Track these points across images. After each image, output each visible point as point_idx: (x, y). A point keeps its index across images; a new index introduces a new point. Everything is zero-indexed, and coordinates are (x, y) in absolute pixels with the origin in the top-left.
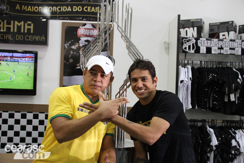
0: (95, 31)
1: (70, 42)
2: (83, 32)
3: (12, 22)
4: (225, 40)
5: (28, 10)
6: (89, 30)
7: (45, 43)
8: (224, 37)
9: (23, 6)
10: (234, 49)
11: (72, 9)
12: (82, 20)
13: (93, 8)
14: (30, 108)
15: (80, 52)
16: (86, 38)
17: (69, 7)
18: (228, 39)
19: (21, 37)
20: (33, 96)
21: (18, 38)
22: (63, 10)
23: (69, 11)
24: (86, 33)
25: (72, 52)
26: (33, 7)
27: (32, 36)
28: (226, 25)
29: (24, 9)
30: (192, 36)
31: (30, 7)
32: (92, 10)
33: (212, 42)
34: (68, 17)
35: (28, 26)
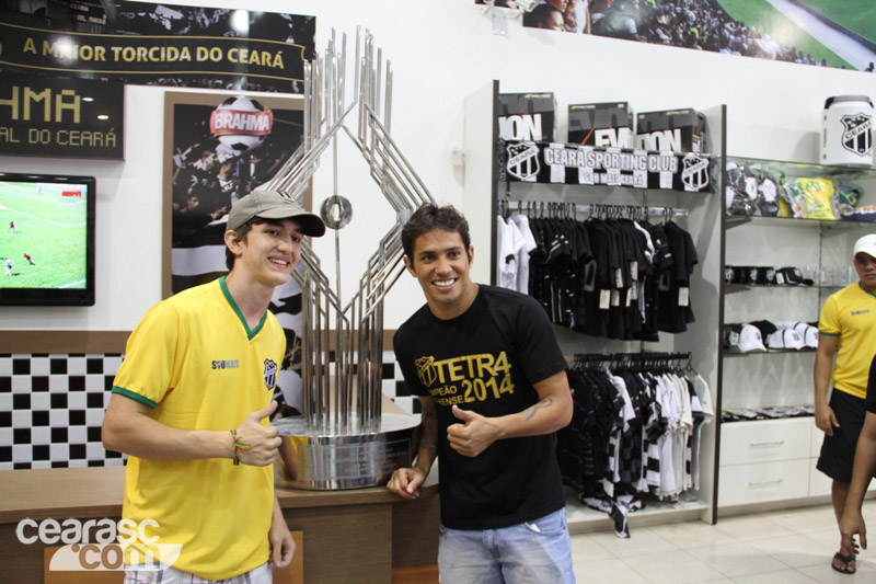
0: (260, 118)
1: (189, 150)
2: (226, 121)
3: (16, 90)
4: (608, 149)
6: (244, 116)
7: (116, 153)
8: (606, 142)
9: (46, 43)
10: (631, 173)
11: (193, 54)
12: (223, 87)
13: (255, 53)
14: (78, 342)
15: (218, 180)
16: (236, 140)
17: (185, 49)
18: (616, 146)
19: (45, 134)
20: (84, 308)
21: (34, 138)
22: (166, 58)
23: (185, 60)
24: (235, 124)
25: (195, 179)
26: (76, 47)
27: (77, 132)
28: (611, 111)
29: (50, 52)
30: (528, 138)
31: (67, 46)
32: (252, 60)
33: (580, 154)
34: (182, 76)
35: (63, 105)
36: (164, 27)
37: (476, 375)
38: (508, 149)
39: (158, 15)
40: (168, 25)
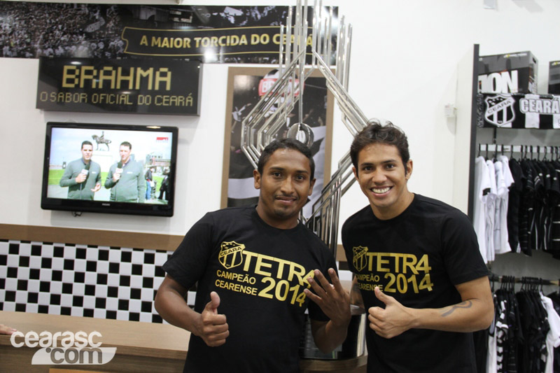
1: (243, 108)
2: (270, 86)
3: (132, 70)
5: (163, 46)
7: (192, 110)
9: (154, 38)
11: (249, 39)
12: (269, 62)
14: (162, 242)
17: (244, 37)
19: (148, 98)
20: (168, 218)
21: (141, 102)
22: (230, 43)
23: (243, 44)
26: (172, 39)
27: (168, 96)
29: (156, 43)
31: (166, 39)
34: (240, 56)
35: (160, 78)
36: (230, 22)
37: (401, 271)
38: (486, 101)
39: (226, 14)
40: (232, 20)
